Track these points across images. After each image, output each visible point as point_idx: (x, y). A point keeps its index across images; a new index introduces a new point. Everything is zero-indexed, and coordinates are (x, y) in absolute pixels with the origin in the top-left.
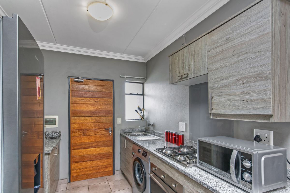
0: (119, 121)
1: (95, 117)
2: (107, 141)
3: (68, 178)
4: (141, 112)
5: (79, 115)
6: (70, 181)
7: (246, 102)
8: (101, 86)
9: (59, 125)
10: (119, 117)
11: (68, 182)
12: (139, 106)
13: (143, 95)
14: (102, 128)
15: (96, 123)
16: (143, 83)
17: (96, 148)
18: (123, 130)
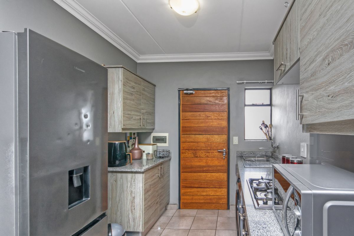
0: (235, 140)
1: (206, 135)
2: (220, 166)
3: (178, 204)
4: (266, 129)
5: (188, 133)
6: (180, 208)
7: (331, 99)
8: (213, 96)
9: (169, 144)
10: (236, 136)
11: (178, 208)
12: (263, 121)
13: (271, 105)
14: (214, 149)
15: (208, 143)
16: (271, 89)
17: (207, 172)
18: (241, 152)
